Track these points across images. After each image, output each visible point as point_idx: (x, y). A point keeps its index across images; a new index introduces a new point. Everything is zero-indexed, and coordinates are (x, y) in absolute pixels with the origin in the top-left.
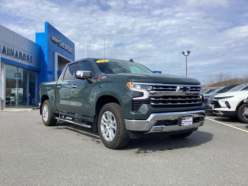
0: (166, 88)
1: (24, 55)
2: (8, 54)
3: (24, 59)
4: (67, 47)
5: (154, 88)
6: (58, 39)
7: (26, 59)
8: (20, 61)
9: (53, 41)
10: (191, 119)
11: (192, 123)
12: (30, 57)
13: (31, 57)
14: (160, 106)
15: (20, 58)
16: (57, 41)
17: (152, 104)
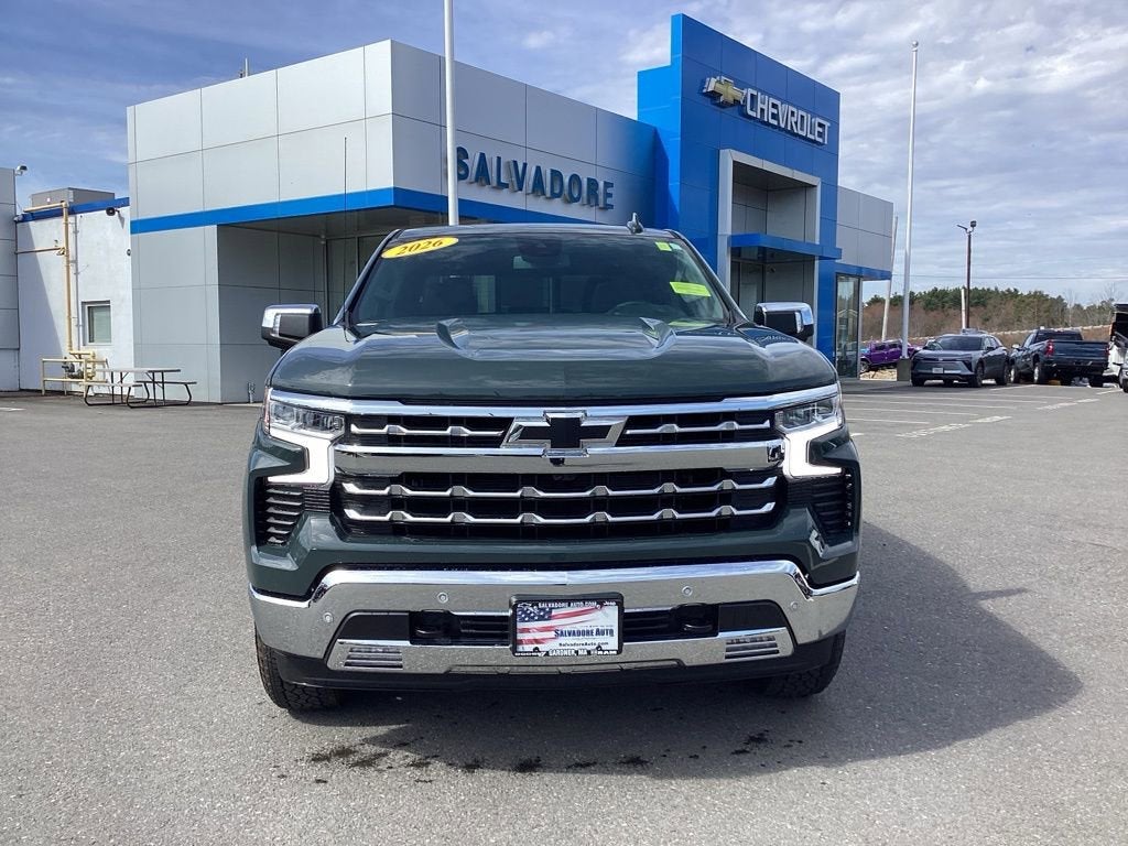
0: (426, 431)
1: (575, 178)
2: (501, 186)
3: (576, 195)
4: (789, 115)
5: (354, 429)
6: (741, 85)
7: (585, 194)
9: (714, 95)
10: (609, 617)
12: (601, 184)
13: (607, 185)
14: (397, 530)
15: (554, 196)
16: (731, 92)
17: (352, 514)
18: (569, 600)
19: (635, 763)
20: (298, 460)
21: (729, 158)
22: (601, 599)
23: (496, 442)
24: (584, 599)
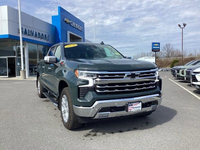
0: (112, 76)
1: (42, 34)
2: (29, 35)
3: (43, 38)
4: (77, 26)
5: (100, 76)
6: (70, 20)
8: (39, 40)
9: (65, 21)
10: (140, 105)
11: (140, 108)
12: (47, 36)
14: (106, 93)
15: (39, 37)
16: (68, 21)
17: (98, 91)
18: (135, 102)
19: (135, 129)
20: (87, 82)
21: (69, 33)
22: (139, 102)
23: (123, 78)
24: (137, 102)
